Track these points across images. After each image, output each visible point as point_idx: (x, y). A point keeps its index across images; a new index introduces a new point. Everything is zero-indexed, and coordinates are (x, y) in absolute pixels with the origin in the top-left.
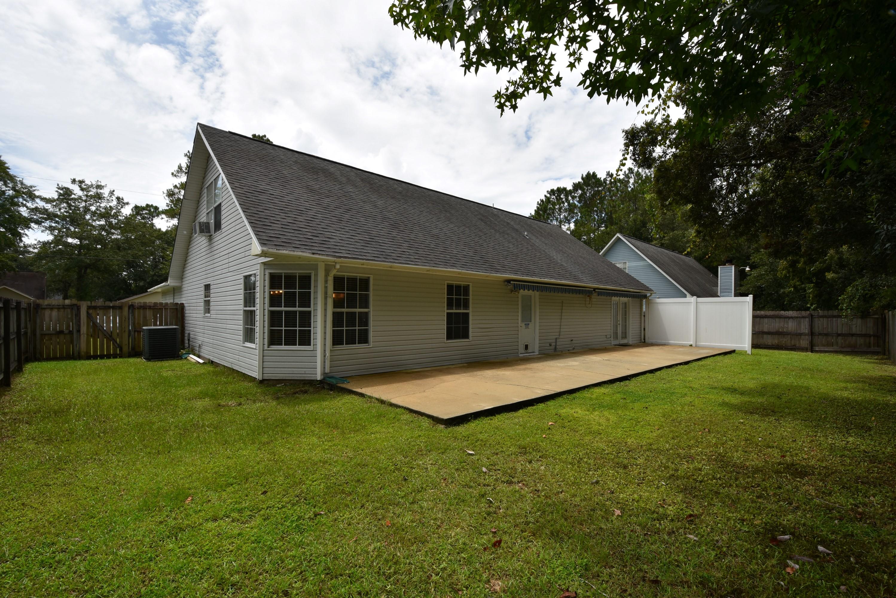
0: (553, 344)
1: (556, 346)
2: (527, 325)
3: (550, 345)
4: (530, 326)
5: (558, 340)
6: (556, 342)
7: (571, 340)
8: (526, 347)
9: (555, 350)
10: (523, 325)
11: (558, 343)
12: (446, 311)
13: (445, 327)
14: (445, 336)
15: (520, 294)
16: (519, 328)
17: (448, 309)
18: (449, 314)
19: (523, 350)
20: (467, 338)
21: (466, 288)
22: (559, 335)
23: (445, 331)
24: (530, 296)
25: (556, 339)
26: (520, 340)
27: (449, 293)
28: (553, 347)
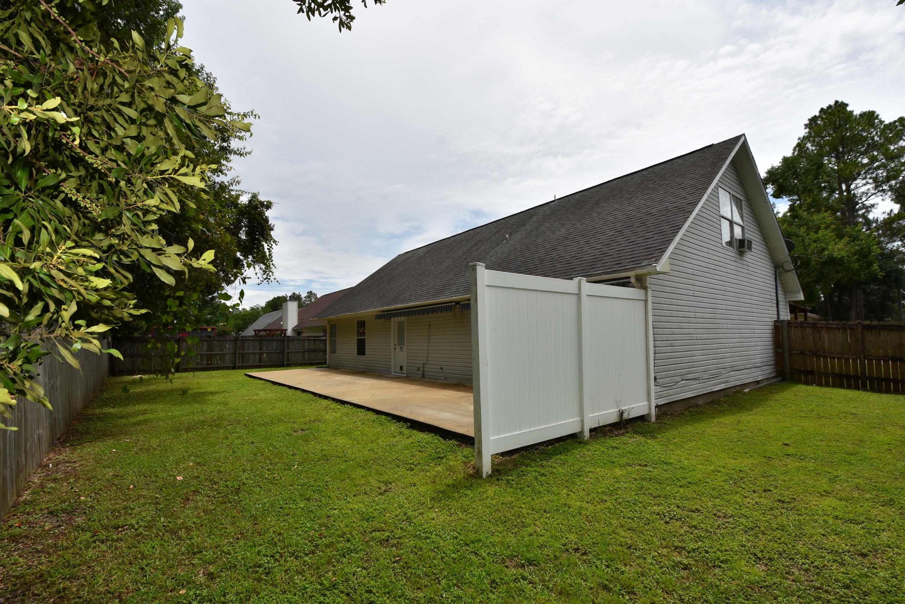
0: (421, 369)
1: (423, 371)
2: (401, 348)
3: (418, 370)
4: (403, 349)
5: (426, 366)
6: (424, 367)
7: (442, 368)
8: (401, 367)
9: (423, 376)
10: (398, 348)
11: (426, 369)
12: (356, 338)
13: (356, 347)
14: (356, 352)
15: (394, 321)
16: (392, 350)
17: (358, 336)
18: (358, 340)
19: (398, 370)
20: (365, 355)
21: (364, 322)
22: (427, 360)
23: (356, 350)
24: (404, 321)
25: (424, 364)
26: (393, 360)
27: (358, 327)
28: (421, 372)
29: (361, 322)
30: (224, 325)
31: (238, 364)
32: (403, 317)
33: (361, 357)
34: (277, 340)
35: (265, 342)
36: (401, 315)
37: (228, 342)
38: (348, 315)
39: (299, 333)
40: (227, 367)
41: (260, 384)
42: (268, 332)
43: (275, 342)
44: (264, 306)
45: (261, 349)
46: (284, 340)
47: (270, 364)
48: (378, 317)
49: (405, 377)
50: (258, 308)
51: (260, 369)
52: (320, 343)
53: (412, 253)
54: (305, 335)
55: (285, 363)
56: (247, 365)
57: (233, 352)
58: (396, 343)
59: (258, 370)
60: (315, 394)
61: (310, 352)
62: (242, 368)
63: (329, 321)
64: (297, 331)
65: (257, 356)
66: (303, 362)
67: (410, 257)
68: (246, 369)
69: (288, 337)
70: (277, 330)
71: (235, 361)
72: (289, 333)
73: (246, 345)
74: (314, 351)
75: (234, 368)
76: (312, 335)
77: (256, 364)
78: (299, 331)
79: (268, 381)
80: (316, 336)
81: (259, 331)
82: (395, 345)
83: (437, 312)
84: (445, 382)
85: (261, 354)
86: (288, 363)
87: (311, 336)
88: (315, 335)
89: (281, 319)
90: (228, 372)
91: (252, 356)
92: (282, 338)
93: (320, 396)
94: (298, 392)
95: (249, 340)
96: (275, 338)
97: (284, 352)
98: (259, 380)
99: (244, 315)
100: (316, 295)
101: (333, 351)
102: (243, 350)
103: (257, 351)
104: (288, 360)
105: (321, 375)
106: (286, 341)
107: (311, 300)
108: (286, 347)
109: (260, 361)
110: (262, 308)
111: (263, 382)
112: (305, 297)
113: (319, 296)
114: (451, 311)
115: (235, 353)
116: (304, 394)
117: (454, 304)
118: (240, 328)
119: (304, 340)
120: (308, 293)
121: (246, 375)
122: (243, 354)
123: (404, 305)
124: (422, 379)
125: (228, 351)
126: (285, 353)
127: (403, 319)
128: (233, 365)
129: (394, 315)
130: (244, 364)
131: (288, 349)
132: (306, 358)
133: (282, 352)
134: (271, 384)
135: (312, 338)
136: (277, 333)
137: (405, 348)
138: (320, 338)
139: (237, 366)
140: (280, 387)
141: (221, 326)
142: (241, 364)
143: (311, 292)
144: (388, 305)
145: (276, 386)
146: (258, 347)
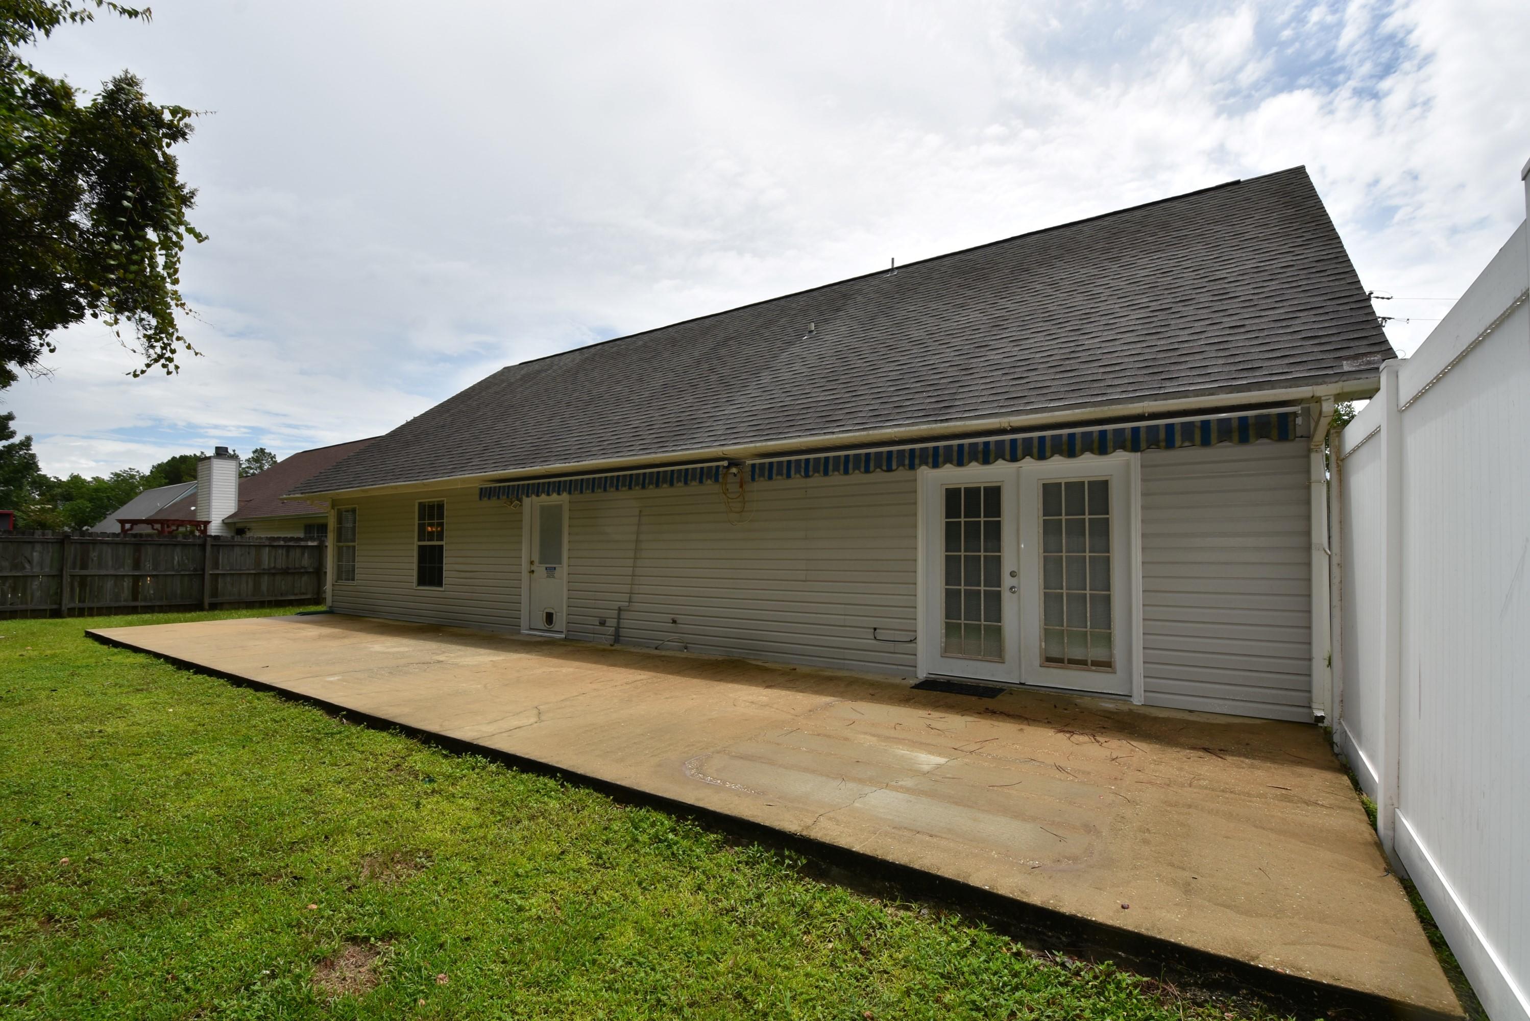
0: (612, 622)
1: (618, 628)
2: (551, 571)
3: (603, 623)
4: (557, 573)
5: (624, 615)
6: (619, 618)
7: (674, 622)
8: (549, 618)
9: (617, 638)
10: (540, 570)
11: (624, 623)
12: (416, 543)
13: (415, 566)
14: (415, 579)
15: (531, 504)
16: (525, 575)
17: (419, 540)
18: (421, 548)
19: (541, 623)
20: (440, 584)
21: (440, 506)
22: (630, 602)
23: (415, 573)
24: (560, 507)
25: (620, 610)
26: (524, 599)
27: (421, 517)
28: (611, 630)
29: (431, 507)
30: (42, 510)
31: (66, 604)
32: (555, 496)
33: (429, 591)
34: (184, 545)
35: (150, 550)
36: (558, 488)
37: (38, 547)
38: (396, 487)
39: (240, 531)
40: (33, 611)
41: (132, 667)
42: (158, 526)
43: (178, 550)
44: (147, 473)
45: (137, 565)
46: (203, 546)
47: (164, 603)
48: (486, 493)
49: (561, 639)
50: (133, 477)
51: (135, 617)
52: (303, 554)
53: (541, 363)
54: (258, 534)
55: (207, 601)
56: (95, 605)
57: (54, 572)
58: (536, 558)
59: (130, 618)
60: (332, 709)
61: (274, 574)
62: (81, 613)
63: (334, 503)
64: (236, 526)
65: (127, 584)
66: (255, 599)
67: (539, 372)
68: (91, 615)
69: (216, 538)
70: (182, 523)
71: (59, 594)
72: (215, 528)
73: (94, 555)
74: (285, 572)
75: (56, 613)
76: (283, 536)
77: (123, 604)
78: (239, 526)
79: (158, 656)
80: (292, 539)
81: (134, 522)
82: (532, 563)
83: (672, 484)
84: (685, 654)
85: (136, 579)
86: (214, 600)
87: (279, 539)
88: (289, 535)
89: (192, 499)
90: (34, 624)
91: (110, 584)
92: (198, 541)
93: (355, 717)
94: (267, 701)
95: (102, 543)
96: (180, 539)
97: (203, 575)
98: (129, 653)
99: (97, 490)
100: (274, 457)
101: (346, 573)
102: (84, 566)
103: (127, 570)
104: (214, 594)
105: (320, 637)
106: (208, 548)
107: (261, 467)
108: (208, 564)
109: (135, 596)
110: (143, 477)
111: (140, 659)
112: (248, 460)
113: (279, 459)
114: (717, 480)
115: (60, 576)
116: (291, 710)
117: (725, 463)
118: (83, 519)
119: (259, 547)
120: (254, 452)
121: (89, 635)
122: (83, 578)
123: (572, 465)
124: (617, 647)
125: (36, 570)
126: (207, 577)
127: (564, 498)
128: (54, 607)
129: (537, 490)
130: (87, 604)
131: (216, 565)
132: (264, 587)
133: (200, 574)
134: (170, 667)
135: (282, 543)
136: (182, 529)
137: (563, 571)
138: (303, 543)
139: (63, 608)
140: (200, 677)
141: (33, 511)
142: (77, 604)
143: (262, 450)
144: (521, 463)
145: (185, 673)
146: (129, 562)
